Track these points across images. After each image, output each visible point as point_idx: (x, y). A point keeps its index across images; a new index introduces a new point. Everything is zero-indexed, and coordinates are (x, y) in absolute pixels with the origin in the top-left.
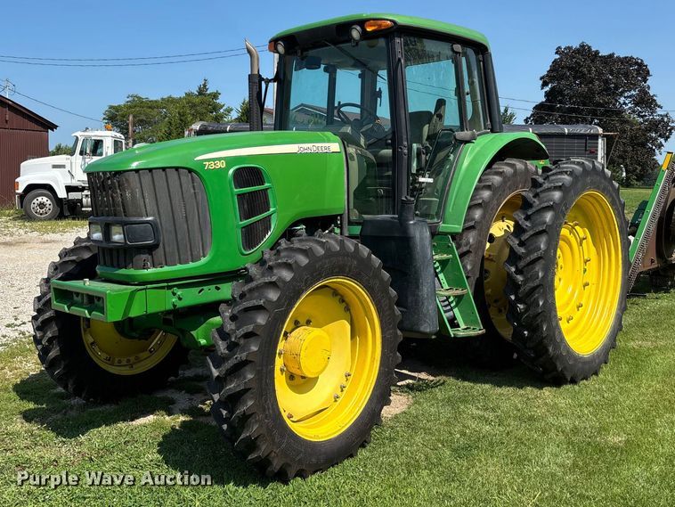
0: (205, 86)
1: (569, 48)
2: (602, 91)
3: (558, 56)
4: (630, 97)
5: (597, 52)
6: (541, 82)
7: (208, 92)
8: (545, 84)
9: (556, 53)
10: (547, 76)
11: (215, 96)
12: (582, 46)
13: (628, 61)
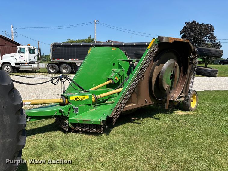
0: (90, 37)
1: (189, 22)
2: (199, 35)
3: (186, 25)
4: (208, 36)
5: (198, 23)
6: (180, 33)
7: (91, 39)
8: (181, 33)
9: (185, 24)
10: (182, 31)
11: (93, 39)
12: (193, 21)
13: (207, 25)
